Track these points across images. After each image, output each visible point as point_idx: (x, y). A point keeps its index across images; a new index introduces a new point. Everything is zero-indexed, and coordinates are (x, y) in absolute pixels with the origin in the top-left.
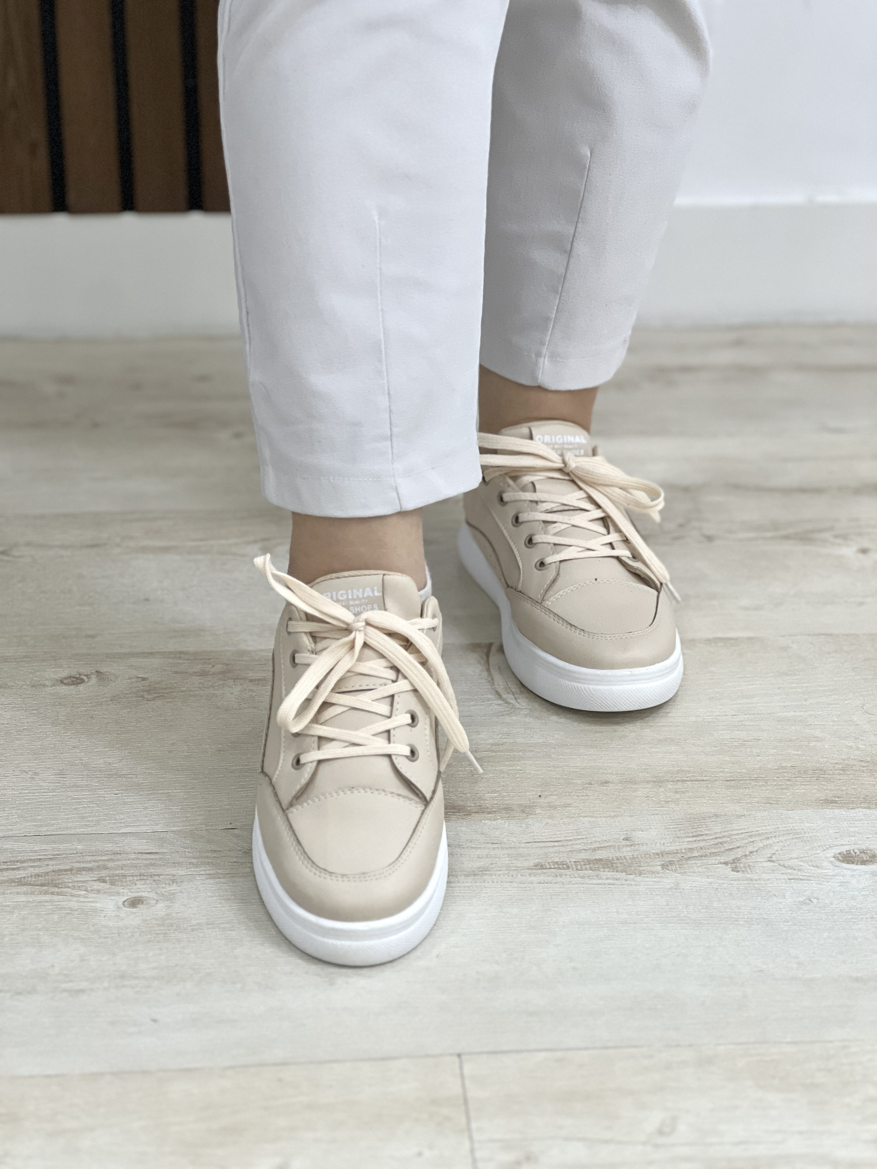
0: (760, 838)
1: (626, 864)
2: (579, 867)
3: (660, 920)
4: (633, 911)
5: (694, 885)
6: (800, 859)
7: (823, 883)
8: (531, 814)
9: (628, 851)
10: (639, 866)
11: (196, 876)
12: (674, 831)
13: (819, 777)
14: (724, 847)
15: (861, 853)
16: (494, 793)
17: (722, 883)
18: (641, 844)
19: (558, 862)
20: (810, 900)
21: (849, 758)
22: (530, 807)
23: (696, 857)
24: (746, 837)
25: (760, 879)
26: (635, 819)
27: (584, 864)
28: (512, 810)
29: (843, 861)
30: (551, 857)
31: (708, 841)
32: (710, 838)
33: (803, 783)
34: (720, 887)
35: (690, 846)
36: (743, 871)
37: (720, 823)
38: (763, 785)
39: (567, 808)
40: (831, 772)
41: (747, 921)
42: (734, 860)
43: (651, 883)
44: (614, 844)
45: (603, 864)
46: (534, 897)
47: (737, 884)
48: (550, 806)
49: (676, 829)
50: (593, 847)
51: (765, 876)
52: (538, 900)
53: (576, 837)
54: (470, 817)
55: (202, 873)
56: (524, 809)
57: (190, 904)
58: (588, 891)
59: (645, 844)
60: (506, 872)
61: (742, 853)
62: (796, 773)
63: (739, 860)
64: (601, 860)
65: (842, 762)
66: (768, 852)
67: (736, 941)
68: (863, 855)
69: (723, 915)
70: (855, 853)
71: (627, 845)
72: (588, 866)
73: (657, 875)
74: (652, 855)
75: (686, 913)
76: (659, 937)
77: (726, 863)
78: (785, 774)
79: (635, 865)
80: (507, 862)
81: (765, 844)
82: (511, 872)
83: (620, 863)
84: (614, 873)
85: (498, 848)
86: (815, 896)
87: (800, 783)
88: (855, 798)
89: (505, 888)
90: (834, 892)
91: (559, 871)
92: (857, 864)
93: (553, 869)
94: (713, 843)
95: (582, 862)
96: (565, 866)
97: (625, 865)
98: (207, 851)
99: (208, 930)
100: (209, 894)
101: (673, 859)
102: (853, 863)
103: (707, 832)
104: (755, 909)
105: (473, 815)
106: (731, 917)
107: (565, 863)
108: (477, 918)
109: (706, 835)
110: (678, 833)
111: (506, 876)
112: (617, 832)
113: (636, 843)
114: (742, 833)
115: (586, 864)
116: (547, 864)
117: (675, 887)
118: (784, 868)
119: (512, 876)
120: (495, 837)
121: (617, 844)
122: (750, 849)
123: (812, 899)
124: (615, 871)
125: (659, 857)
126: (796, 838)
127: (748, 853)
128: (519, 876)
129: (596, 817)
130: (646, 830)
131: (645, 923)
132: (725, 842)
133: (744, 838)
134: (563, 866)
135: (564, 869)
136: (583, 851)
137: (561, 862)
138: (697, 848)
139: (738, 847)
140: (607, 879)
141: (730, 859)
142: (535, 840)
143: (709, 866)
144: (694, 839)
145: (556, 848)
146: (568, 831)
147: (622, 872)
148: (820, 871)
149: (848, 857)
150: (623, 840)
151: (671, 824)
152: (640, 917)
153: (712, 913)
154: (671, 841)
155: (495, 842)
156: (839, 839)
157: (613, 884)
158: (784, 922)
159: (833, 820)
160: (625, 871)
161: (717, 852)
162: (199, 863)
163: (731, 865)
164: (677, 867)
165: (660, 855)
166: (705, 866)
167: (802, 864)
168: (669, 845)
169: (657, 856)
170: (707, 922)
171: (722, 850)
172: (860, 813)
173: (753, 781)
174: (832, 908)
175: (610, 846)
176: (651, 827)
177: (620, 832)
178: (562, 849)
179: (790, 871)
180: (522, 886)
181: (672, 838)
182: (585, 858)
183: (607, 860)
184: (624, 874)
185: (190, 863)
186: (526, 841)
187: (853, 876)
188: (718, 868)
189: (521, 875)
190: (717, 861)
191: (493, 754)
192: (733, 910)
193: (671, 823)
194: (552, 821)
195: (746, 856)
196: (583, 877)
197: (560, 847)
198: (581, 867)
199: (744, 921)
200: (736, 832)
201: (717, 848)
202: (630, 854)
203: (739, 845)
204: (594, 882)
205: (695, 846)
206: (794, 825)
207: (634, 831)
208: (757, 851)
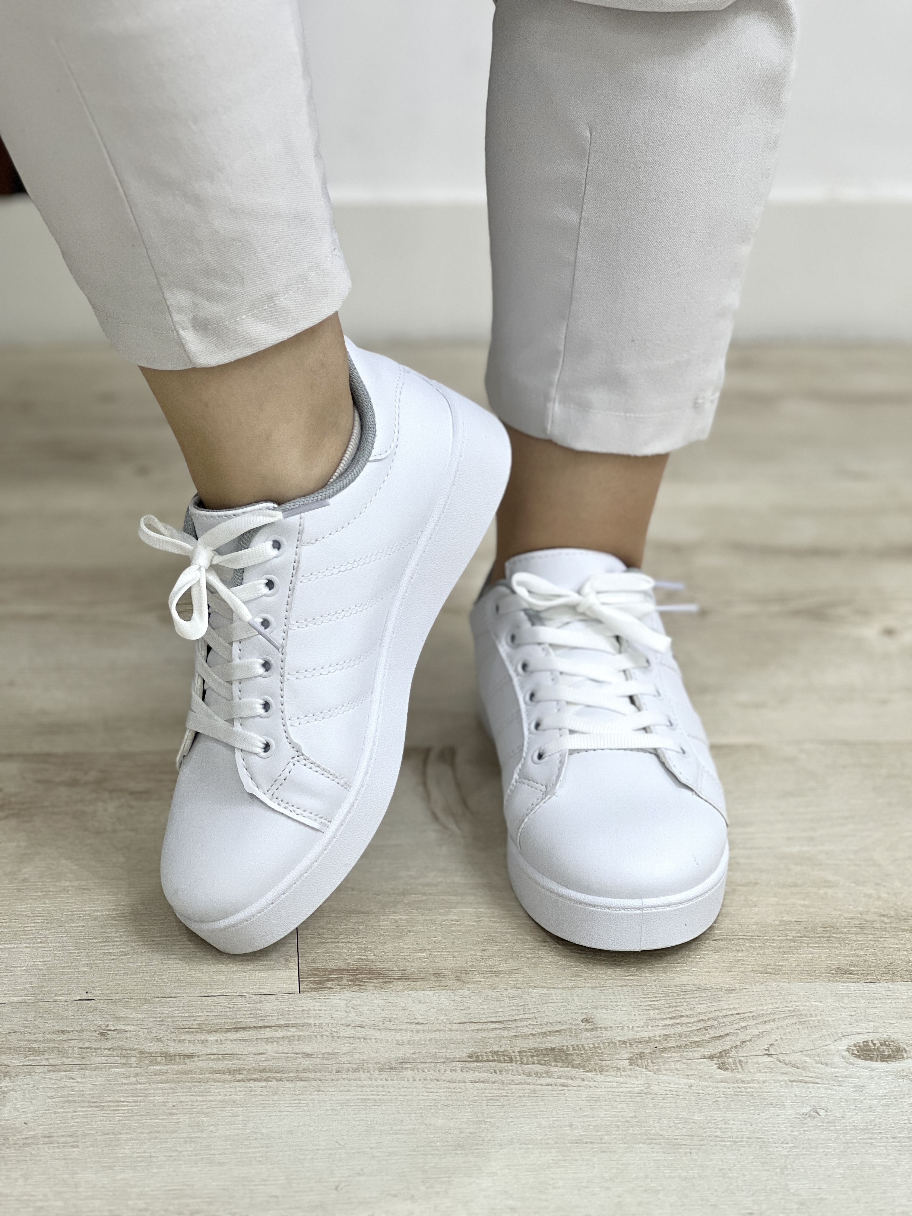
0: (755, 1022)
1: (584, 1056)
2: (525, 1060)
3: (624, 1139)
4: (590, 1125)
5: (669, 1089)
6: (805, 1053)
7: (834, 1087)
8: (468, 983)
9: (587, 1038)
10: (600, 1060)
11: (36, 1067)
12: (647, 1010)
13: (830, 937)
14: (709, 1034)
15: (881, 1045)
16: (423, 953)
17: (705, 1086)
18: (604, 1027)
19: (498, 1052)
20: (817, 1112)
21: (868, 911)
22: (467, 973)
23: (674, 1047)
24: (737, 1021)
25: (754, 1080)
26: (597, 993)
27: (531, 1056)
28: (444, 977)
29: (859, 1057)
30: (490, 1045)
31: (690, 1025)
32: (692, 1020)
33: (810, 945)
34: (701, 1092)
35: (665, 1032)
36: (733, 1070)
37: (705, 1000)
38: (761, 948)
39: (513, 975)
40: (845, 930)
41: (736, 1142)
42: (721, 1053)
43: (615, 1084)
44: (571, 1026)
45: (556, 1056)
46: (465, 1103)
47: (724, 1088)
48: (491, 972)
49: (648, 1008)
50: (543, 1031)
51: (760, 1077)
52: (471, 1106)
53: (521, 1017)
54: (391, 986)
55: (43, 1063)
56: (459, 975)
57: (24, 1108)
58: (534, 1095)
59: (609, 1029)
60: (432, 1065)
61: (732, 1043)
62: (801, 931)
63: (728, 1053)
64: (553, 1049)
65: (859, 916)
66: (764, 1043)
67: (721, 1170)
68: (884, 1047)
69: (705, 1133)
70: (874, 1044)
71: (587, 1029)
72: (535, 1058)
73: (623, 1073)
74: (617, 1043)
75: (658, 1128)
76: (622, 1164)
77: (711, 1057)
78: (788, 932)
79: (596, 1058)
80: (434, 1051)
81: (761, 1031)
82: (438, 1065)
83: (578, 1055)
84: (569, 1069)
85: (423, 1030)
86: (823, 1106)
87: (806, 945)
88: (875, 967)
89: (429, 1088)
90: (846, 1101)
91: (499, 1064)
92: (877, 1061)
93: (491, 1061)
94: (695, 1028)
95: (530, 1052)
96: (506, 1058)
97: (583, 1058)
98: (54, 1032)
99: (44, 1146)
100: (49, 1094)
101: (644, 1051)
102: (871, 1059)
103: (688, 1013)
104: (745, 1125)
105: (395, 982)
106: (715, 1136)
107: (506, 1053)
108: (391, 1132)
109: (687, 1016)
110: (652, 1012)
111: (432, 1072)
112: (574, 1010)
113: (598, 1026)
114: (732, 1015)
115: (534, 1056)
116: (484, 1054)
117: (646, 1091)
118: (784, 1065)
119: (439, 1071)
120: (421, 1015)
121: (574, 1027)
122: (742, 1037)
123: (818, 1111)
124: (570, 1066)
125: (626, 1047)
126: (800, 1022)
127: (739, 1043)
128: (448, 1072)
129: (549, 989)
130: (610, 1007)
131: (605, 1143)
132: (711, 1027)
133: (735, 1022)
134: (504, 1057)
135: (505, 1062)
136: (531, 1037)
137: (502, 1052)
138: (674, 1034)
139: (727, 1034)
140: (560, 1078)
141: (716, 1052)
142: (471, 1020)
143: (689, 1061)
144: (672, 1021)
145: (498, 1032)
146: (513, 1008)
147: (578, 1067)
148: (829, 1070)
149: (867, 1050)
150: (582, 1021)
151: (643, 1000)
152: (599, 1133)
153: (691, 1130)
154: (642, 1024)
155: (420, 1021)
156: (854, 1025)
157: (567, 1086)
158: (782, 1143)
159: (847, 998)
160: (583, 1067)
161: (699, 1041)
162: (41, 1049)
163: (718, 1061)
164: (649, 1061)
165: (628, 1044)
166: (685, 1061)
167: (807, 1059)
168: (639, 1029)
169: (623, 1046)
170: (684, 1142)
171: (707, 1038)
172: (881, 988)
173: (748, 941)
174: (844, 1123)
175: (564, 1030)
176: (617, 1004)
177: (578, 1009)
178: (505, 1033)
179: (791, 1070)
180: (452, 1085)
181: (644, 1021)
182: (533, 1046)
183: (561, 1050)
184: (581, 1070)
185: (30, 1048)
186: (459, 1021)
187: (871, 1078)
188: (699, 1064)
189: (451, 1071)
190: (700, 1054)
191: (424, 898)
192: (718, 1125)
193: (644, 998)
194: (493, 993)
195: (736, 1047)
196: (529, 1075)
197: (501, 1031)
198: (528, 1060)
199: (732, 1141)
200: (724, 1013)
201: (700, 1035)
202: (589, 1041)
203: (728, 1032)
204: (543, 1081)
205: (671, 1031)
206: (797, 1004)
207: (596, 1008)
208: (750, 1040)
